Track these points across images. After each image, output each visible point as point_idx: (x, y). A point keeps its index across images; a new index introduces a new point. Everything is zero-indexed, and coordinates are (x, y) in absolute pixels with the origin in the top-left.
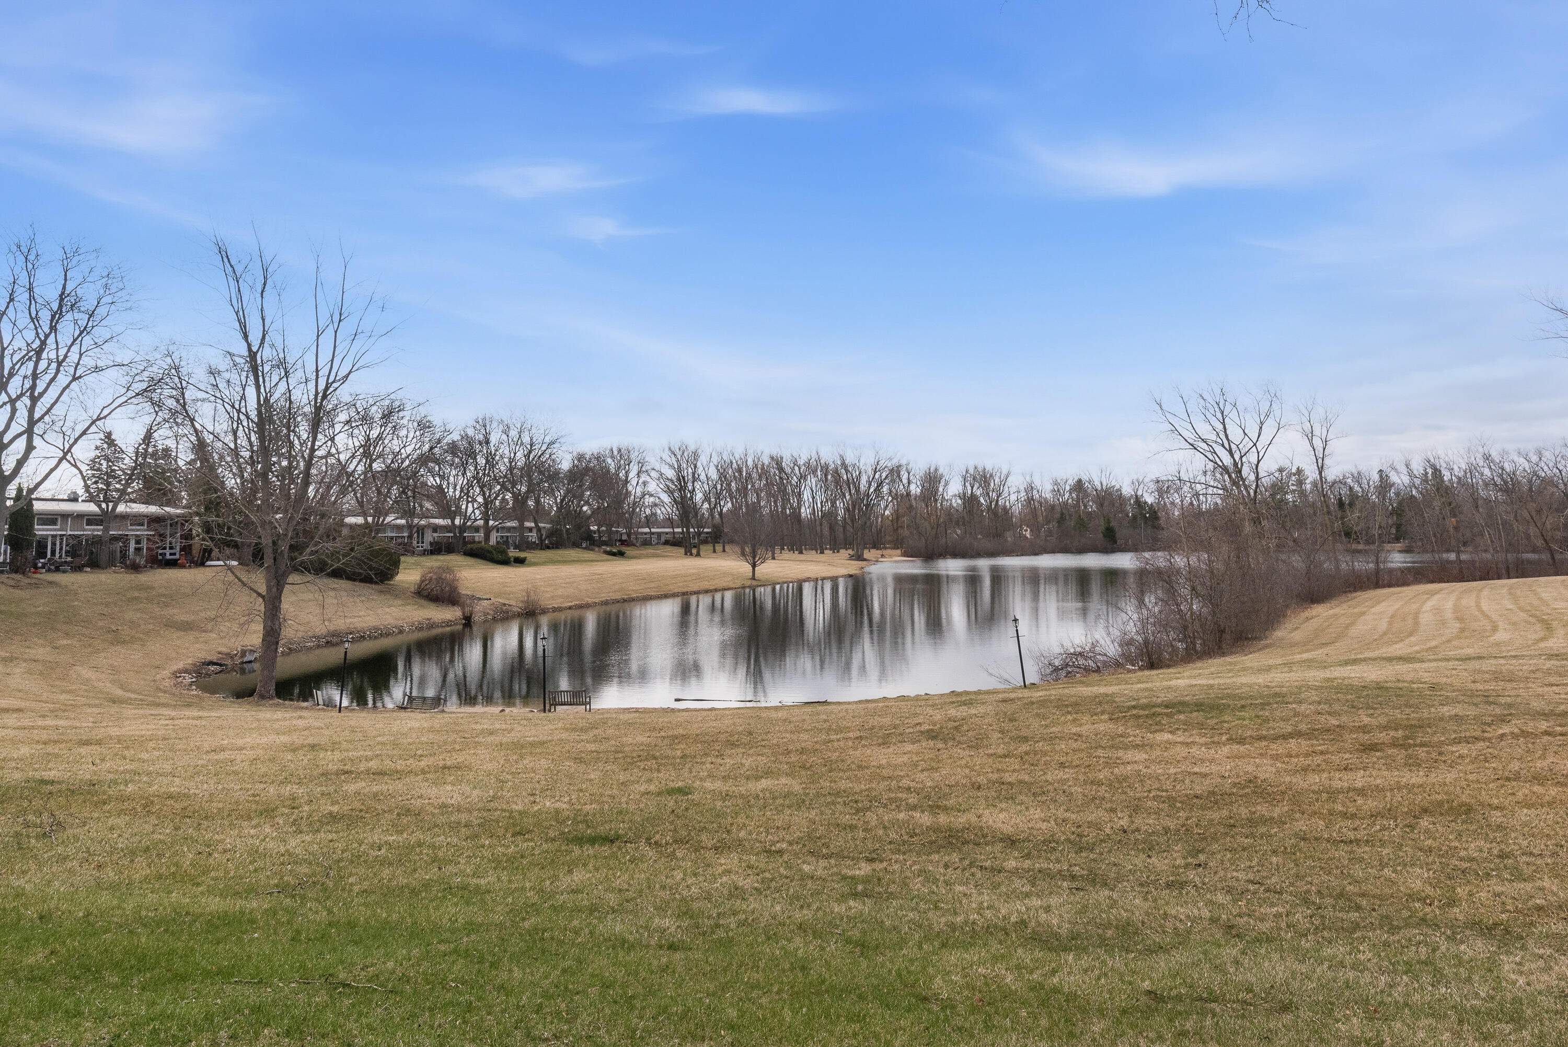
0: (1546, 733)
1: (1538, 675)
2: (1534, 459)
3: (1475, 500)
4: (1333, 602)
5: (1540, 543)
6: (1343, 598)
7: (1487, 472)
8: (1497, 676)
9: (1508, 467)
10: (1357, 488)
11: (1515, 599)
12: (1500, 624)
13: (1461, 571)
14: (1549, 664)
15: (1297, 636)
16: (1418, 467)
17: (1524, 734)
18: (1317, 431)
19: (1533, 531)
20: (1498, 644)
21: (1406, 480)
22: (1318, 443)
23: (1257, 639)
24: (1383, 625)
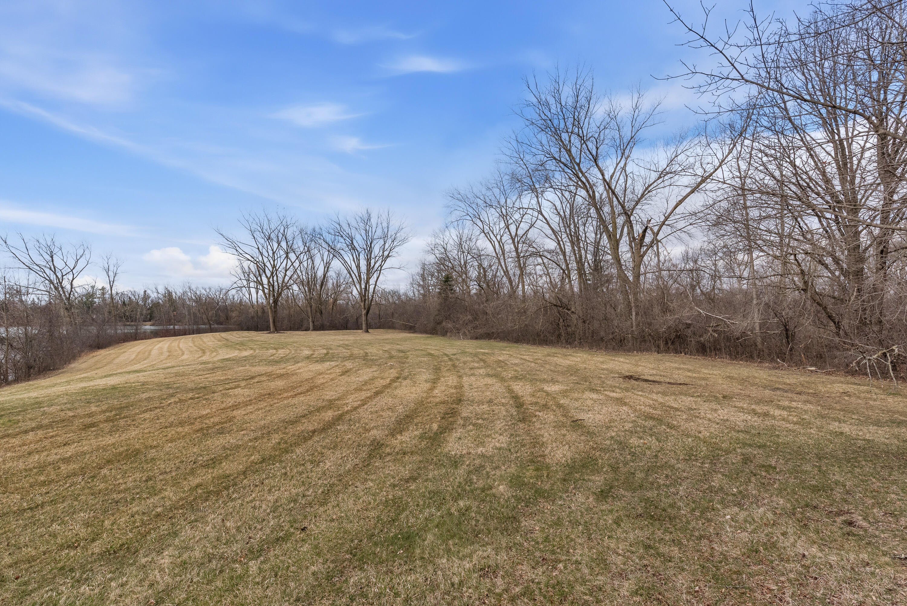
0: (191, 399)
1: (195, 372)
2: (208, 290)
3: (184, 305)
4: (111, 348)
5: (206, 321)
6: (117, 346)
7: (189, 294)
8: (177, 375)
9: (198, 293)
10: (133, 297)
11: (194, 342)
12: (186, 353)
13: (175, 332)
14: (200, 367)
15: (83, 366)
16: (162, 290)
17: (181, 401)
18: (111, 268)
19: (204, 316)
20: (182, 361)
21: (155, 295)
22: (111, 274)
23: (58, 369)
24: (133, 356)
